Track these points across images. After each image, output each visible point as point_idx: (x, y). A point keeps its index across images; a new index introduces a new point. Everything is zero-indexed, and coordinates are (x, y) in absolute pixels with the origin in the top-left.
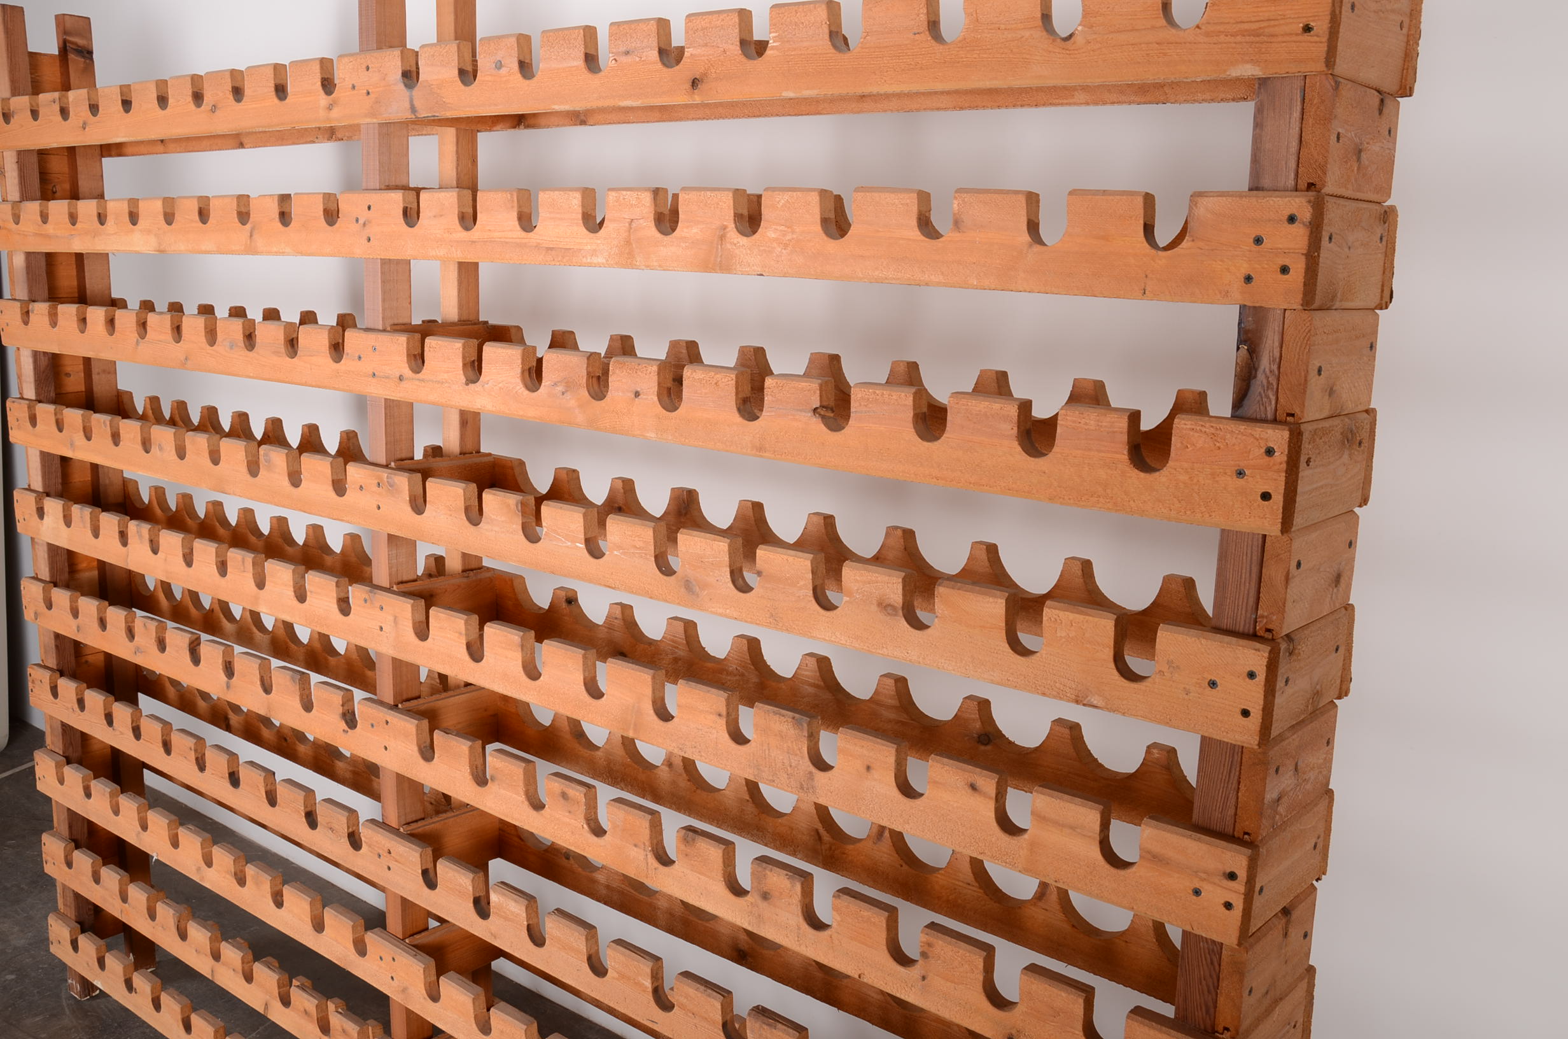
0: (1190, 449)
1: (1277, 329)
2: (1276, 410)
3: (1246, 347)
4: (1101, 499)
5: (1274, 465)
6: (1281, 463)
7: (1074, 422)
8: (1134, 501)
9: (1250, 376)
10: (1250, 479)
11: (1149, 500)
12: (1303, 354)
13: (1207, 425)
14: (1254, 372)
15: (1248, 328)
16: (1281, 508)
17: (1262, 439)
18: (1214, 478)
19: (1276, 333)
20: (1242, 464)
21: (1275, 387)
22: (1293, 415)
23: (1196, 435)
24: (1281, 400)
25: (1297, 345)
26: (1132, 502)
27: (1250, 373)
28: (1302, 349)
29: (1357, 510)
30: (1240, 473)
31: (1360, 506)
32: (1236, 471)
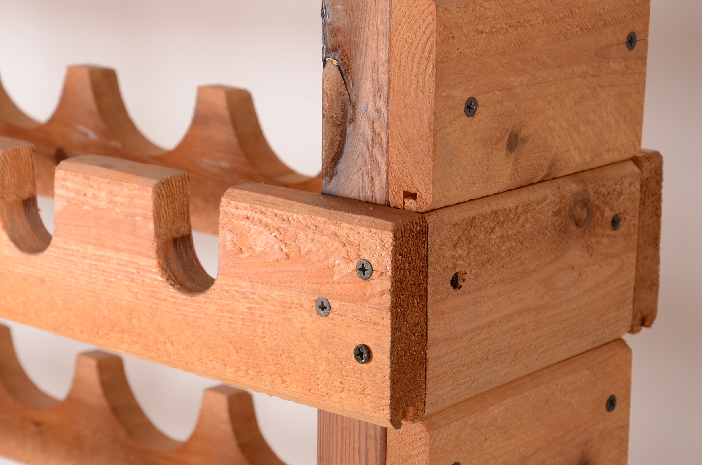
0: (247, 254)
1: (381, 27)
2: (388, 184)
3: (335, 62)
4: (126, 336)
5: (372, 295)
6: (382, 293)
7: (77, 192)
8: (172, 344)
9: (345, 117)
10: (338, 319)
11: (193, 344)
12: (423, 78)
13: (270, 211)
14: (350, 109)
15: (336, 25)
16: (388, 378)
17: (350, 243)
18: (285, 312)
19: (381, 37)
20: (325, 291)
21: (385, 140)
22: (413, 196)
23: (255, 228)
24: (394, 166)
25: (413, 61)
26: (169, 346)
27: (344, 110)
28: (422, 68)
29: (627, 337)
30: (323, 308)
31: (632, 331)
32: (316, 301)
